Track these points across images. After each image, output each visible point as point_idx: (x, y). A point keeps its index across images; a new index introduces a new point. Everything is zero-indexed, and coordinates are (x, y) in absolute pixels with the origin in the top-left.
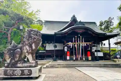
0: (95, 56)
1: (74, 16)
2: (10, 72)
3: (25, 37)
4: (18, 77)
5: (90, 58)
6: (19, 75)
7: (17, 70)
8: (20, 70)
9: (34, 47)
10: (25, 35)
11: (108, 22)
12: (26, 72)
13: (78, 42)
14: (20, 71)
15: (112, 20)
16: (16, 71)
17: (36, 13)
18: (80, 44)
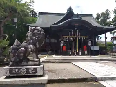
0: (91, 50)
1: (70, 8)
2: (15, 70)
3: (29, 35)
4: (24, 75)
5: (86, 52)
6: (24, 73)
7: (22, 68)
8: (25, 68)
9: (38, 46)
10: (29, 34)
11: (105, 14)
12: (31, 70)
13: (74, 36)
14: (26, 70)
15: (109, 13)
16: (21, 70)
17: (30, 4)
18: (76, 38)
